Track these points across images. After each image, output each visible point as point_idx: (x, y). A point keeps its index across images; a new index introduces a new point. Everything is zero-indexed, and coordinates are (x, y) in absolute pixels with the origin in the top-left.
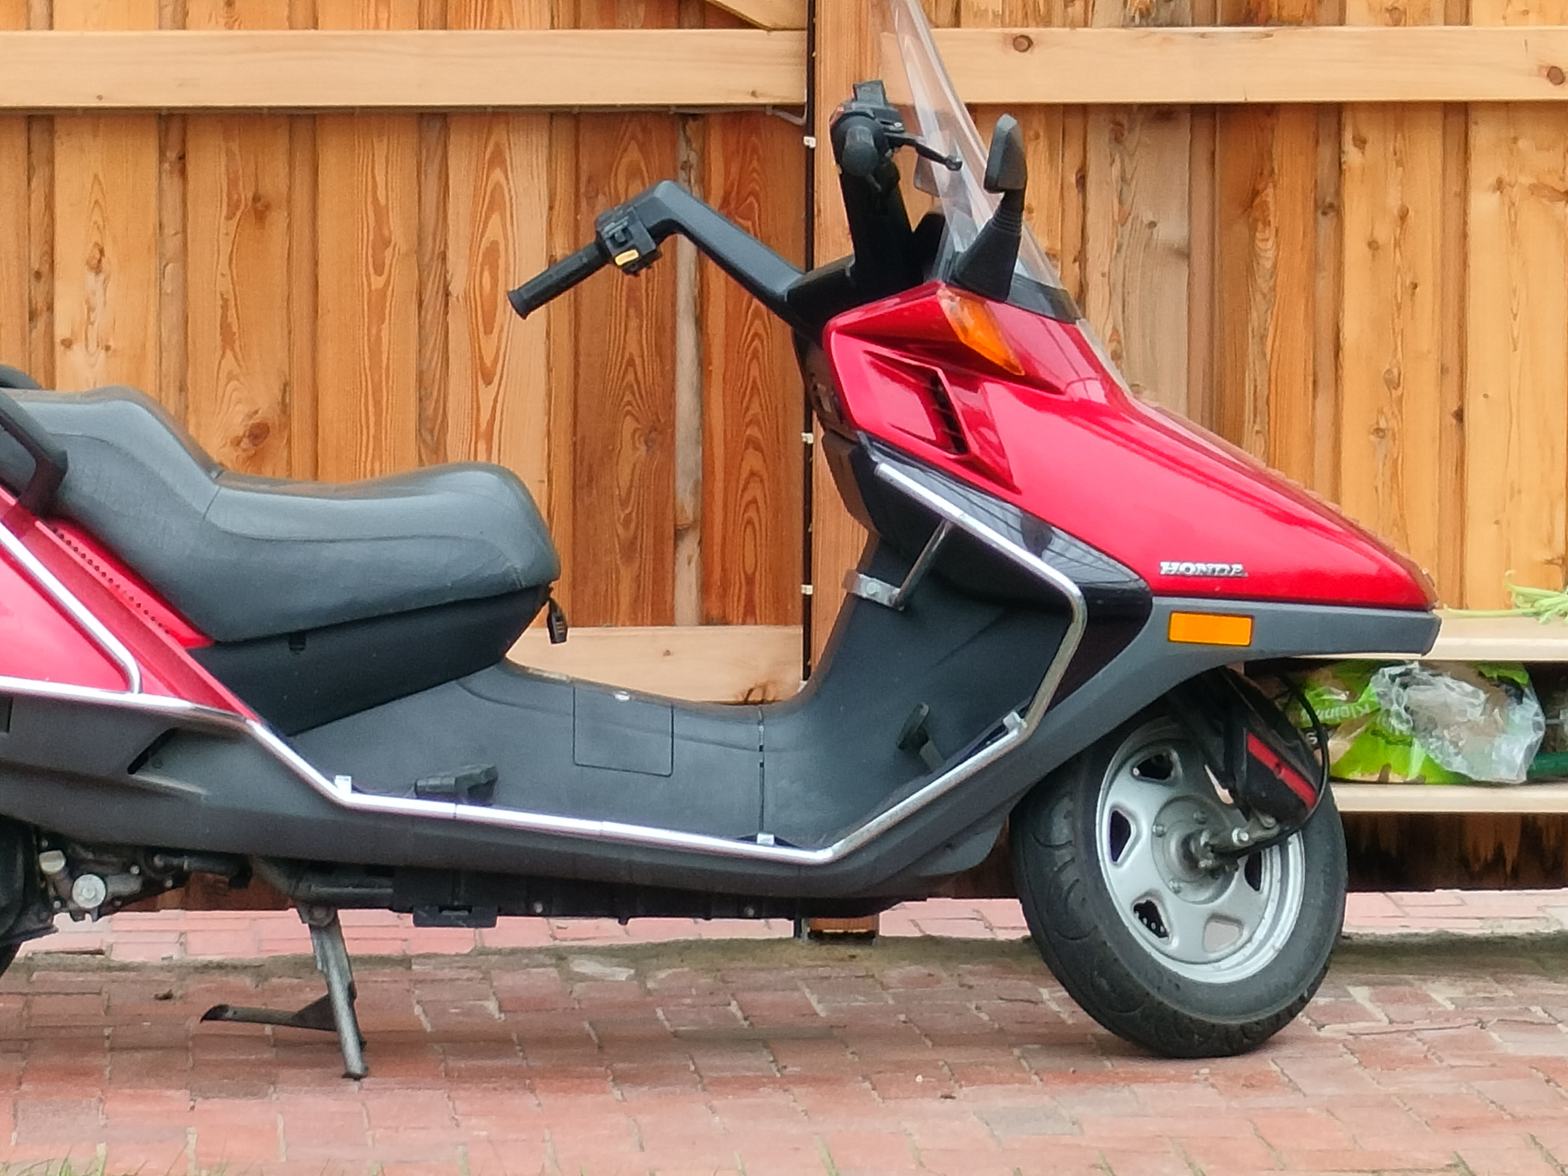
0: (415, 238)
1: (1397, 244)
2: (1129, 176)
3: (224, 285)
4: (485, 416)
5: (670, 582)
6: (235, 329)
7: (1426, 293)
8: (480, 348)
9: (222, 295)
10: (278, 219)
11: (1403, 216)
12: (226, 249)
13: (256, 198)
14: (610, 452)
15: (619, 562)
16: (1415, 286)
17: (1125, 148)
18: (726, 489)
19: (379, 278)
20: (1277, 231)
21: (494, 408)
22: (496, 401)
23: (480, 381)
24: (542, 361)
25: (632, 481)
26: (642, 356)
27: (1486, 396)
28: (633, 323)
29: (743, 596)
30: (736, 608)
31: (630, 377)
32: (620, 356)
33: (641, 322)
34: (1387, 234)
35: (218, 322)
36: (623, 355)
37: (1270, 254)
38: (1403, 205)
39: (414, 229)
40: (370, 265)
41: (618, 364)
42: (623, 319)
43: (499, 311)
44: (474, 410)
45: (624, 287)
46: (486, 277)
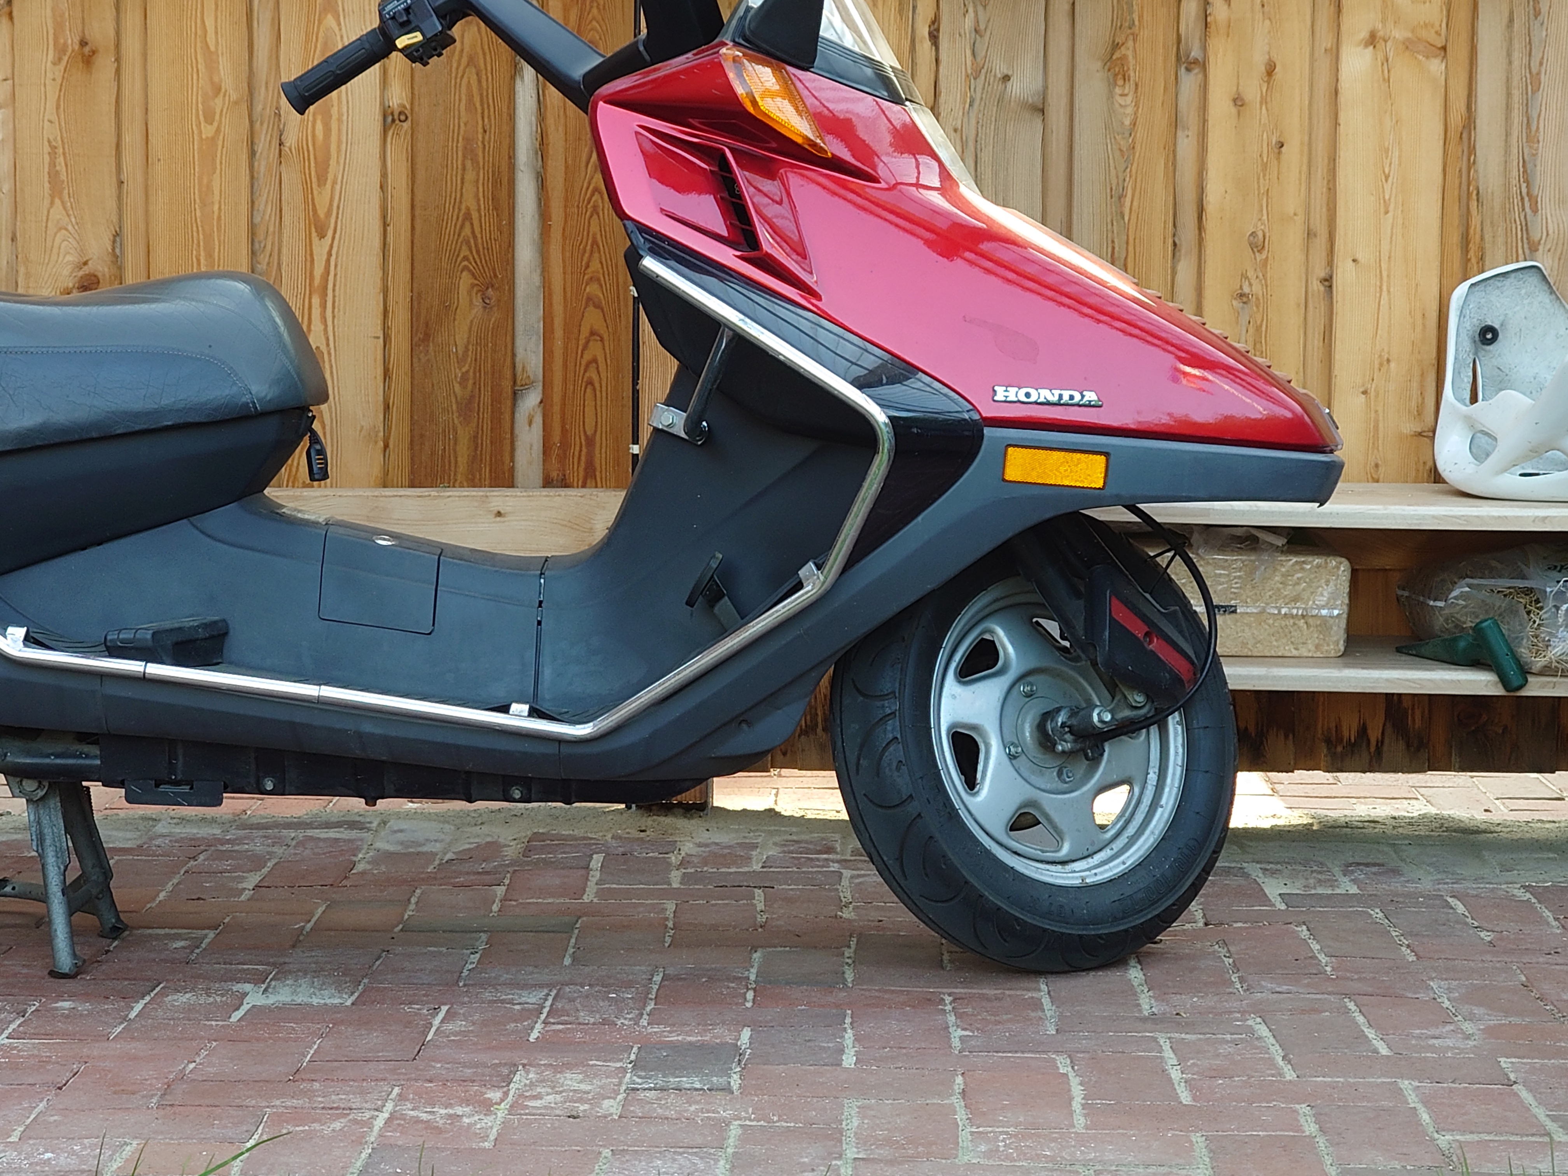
0: (246, 85)
1: (1264, 101)
2: (982, 27)
3: (51, 131)
4: (318, 271)
5: (508, 442)
6: (63, 176)
7: (1293, 153)
8: (313, 199)
9: (49, 141)
10: (105, 65)
11: (1270, 70)
12: (52, 95)
13: (83, 43)
14: (447, 309)
15: (456, 421)
16: (1281, 145)
18: (566, 348)
19: (209, 127)
20: (1137, 85)
21: (328, 261)
22: (330, 254)
23: (314, 234)
24: (376, 213)
25: (469, 338)
26: (479, 210)
27: (1354, 261)
28: (470, 176)
29: (583, 458)
30: (577, 471)
31: (467, 230)
32: (456, 210)
33: (478, 175)
34: (1253, 90)
35: (46, 170)
36: (460, 209)
37: (1129, 110)
38: (1270, 59)
39: (244, 76)
40: (201, 113)
41: (455, 217)
42: (460, 172)
43: (333, 162)
44: (308, 264)
45: (460, 139)
46: (319, 126)
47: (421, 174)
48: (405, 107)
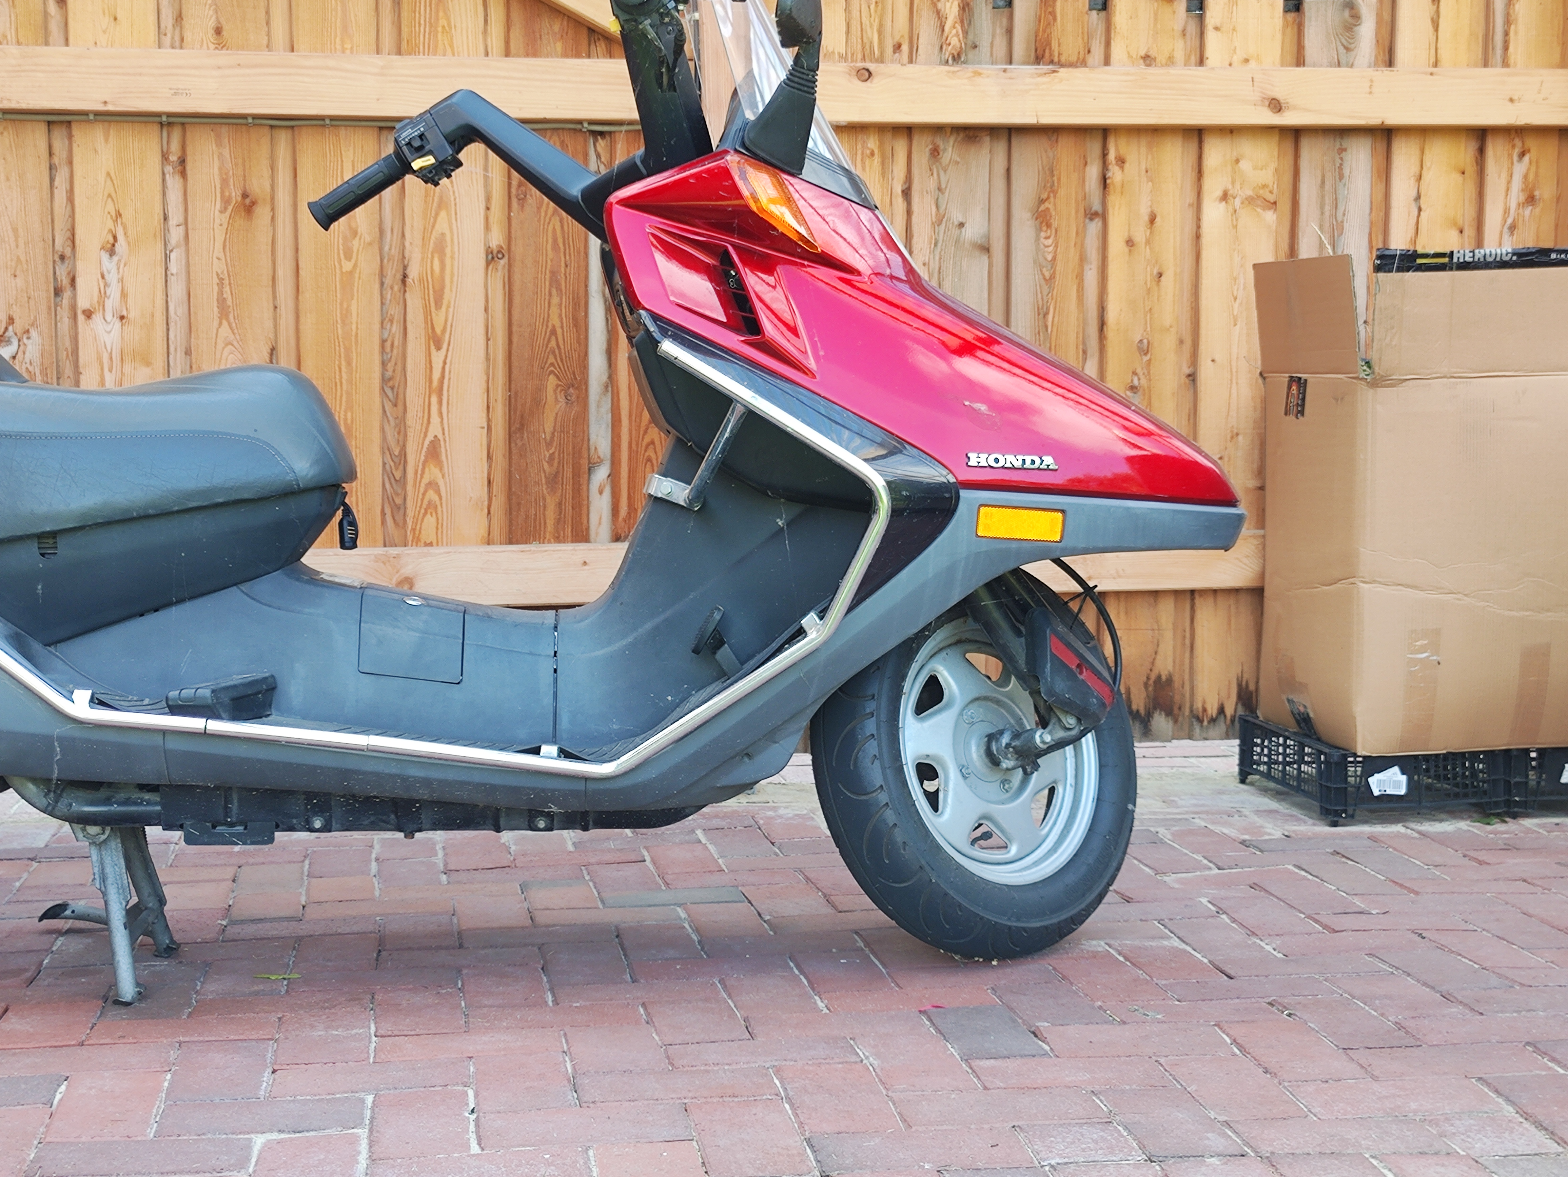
0: (377, 230)
1: (1148, 242)
2: (943, 186)
3: (219, 267)
4: (436, 375)
5: (585, 507)
6: (229, 303)
7: (1169, 281)
8: (431, 320)
9: (218, 274)
10: (262, 213)
11: (1152, 220)
12: (220, 237)
13: (245, 196)
14: (538, 403)
15: (545, 492)
16: (1160, 275)
17: (941, 164)
18: (630, 431)
19: (348, 263)
20: (1056, 231)
21: (444, 368)
22: (445, 363)
23: (433, 347)
24: (481, 330)
25: (554, 427)
26: (562, 327)
27: (1213, 361)
28: (555, 300)
31: (553, 343)
32: (545, 327)
33: (561, 299)
34: (1140, 235)
35: (215, 297)
36: (547, 326)
37: (1051, 249)
38: (1152, 212)
39: (376, 223)
40: (341, 252)
41: (543, 333)
42: (547, 298)
43: (447, 290)
44: (428, 370)
45: (548, 272)
46: (436, 262)
47: (517, 300)
48: (502, 247)
